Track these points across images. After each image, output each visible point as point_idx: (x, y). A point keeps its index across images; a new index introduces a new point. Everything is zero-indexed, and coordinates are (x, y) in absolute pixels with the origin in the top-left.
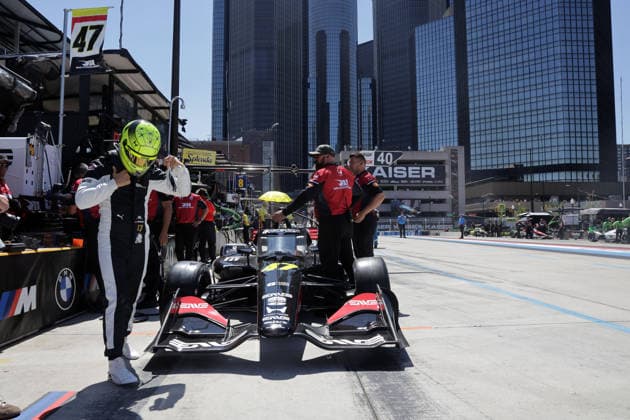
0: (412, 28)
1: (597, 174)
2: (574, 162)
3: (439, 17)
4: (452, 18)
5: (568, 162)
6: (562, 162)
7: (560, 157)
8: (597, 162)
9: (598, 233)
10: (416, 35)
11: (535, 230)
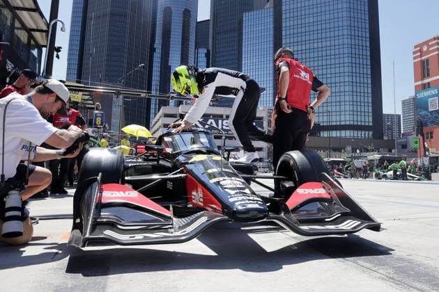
0: (241, 14)
1: (371, 133)
2: (356, 123)
3: (262, 7)
4: (272, 10)
5: (352, 123)
6: (348, 123)
7: (347, 119)
8: (371, 124)
9: (382, 173)
10: (244, 19)
11: (335, 171)
